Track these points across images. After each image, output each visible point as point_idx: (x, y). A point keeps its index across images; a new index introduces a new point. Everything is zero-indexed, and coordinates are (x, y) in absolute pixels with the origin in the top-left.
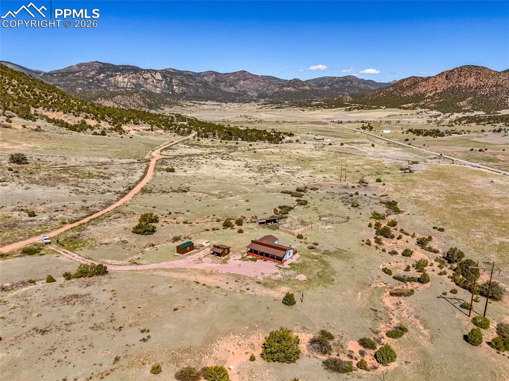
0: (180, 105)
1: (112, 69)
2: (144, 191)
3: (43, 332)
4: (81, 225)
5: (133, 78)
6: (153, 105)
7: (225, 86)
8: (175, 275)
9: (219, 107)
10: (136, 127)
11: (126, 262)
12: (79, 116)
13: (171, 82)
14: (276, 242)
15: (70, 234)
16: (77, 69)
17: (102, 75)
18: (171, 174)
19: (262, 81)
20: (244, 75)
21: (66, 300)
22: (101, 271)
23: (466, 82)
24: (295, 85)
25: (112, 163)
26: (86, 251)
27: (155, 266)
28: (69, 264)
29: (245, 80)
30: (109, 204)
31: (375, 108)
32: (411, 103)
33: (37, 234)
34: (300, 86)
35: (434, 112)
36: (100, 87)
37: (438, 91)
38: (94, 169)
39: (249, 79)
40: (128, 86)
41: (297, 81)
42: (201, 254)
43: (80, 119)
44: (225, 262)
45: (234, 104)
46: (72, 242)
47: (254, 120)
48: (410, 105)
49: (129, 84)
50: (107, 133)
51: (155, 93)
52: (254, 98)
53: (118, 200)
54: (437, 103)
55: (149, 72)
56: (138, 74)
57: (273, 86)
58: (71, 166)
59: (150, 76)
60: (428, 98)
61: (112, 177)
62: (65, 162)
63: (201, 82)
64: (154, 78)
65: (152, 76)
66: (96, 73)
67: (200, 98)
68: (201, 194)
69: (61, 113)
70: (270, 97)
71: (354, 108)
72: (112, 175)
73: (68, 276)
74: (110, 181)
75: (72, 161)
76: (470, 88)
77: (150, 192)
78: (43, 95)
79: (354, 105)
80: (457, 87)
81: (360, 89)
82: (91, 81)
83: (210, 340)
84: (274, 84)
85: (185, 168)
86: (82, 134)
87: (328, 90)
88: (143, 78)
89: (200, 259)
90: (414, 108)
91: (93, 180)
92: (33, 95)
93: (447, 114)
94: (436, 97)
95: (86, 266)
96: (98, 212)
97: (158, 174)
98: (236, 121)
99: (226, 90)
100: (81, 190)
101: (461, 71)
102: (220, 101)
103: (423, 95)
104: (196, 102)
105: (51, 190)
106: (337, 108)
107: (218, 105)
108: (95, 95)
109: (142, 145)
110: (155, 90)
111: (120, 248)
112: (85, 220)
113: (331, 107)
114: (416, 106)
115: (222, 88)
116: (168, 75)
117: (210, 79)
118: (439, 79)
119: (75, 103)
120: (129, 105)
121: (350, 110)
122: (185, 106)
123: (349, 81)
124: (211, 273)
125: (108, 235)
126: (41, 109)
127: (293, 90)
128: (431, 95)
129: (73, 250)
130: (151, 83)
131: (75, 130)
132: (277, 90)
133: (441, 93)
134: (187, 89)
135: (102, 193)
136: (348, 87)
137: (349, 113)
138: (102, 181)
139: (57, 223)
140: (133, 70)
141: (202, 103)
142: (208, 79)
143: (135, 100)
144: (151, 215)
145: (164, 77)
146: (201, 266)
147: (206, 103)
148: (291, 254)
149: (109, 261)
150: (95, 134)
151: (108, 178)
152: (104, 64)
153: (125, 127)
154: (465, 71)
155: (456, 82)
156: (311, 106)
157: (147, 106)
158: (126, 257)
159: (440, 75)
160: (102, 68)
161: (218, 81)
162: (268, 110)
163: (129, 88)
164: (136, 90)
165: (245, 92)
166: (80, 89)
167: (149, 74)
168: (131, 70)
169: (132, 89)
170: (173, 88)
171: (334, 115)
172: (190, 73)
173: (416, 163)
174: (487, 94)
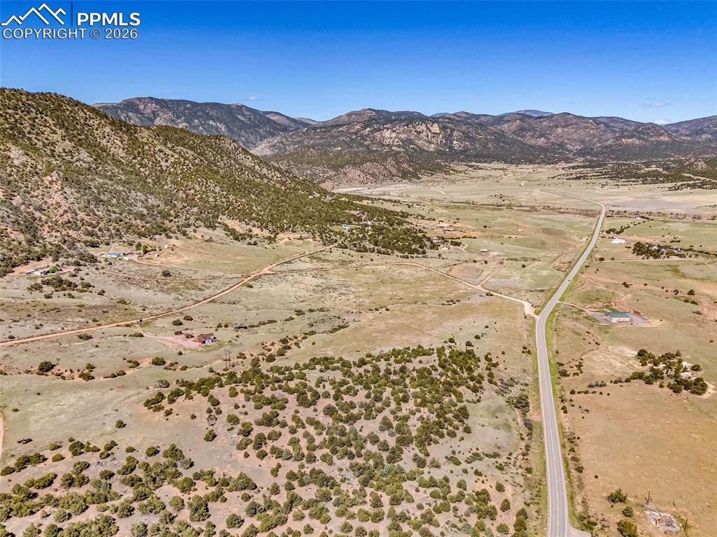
1: (382, 121)
2: (211, 301)
3: (109, 347)
4: (156, 318)
5: (404, 132)
6: (409, 172)
7: (533, 136)
11: (154, 335)
12: (249, 224)
13: (451, 135)
15: (149, 321)
16: (346, 120)
17: (368, 129)
18: (248, 289)
19: (593, 127)
20: (565, 120)
21: (124, 342)
22: (142, 336)
24: (644, 134)
25: (220, 277)
26: (146, 328)
28: (135, 332)
29: (565, 126)
30: (182, 308)
33: (137, 319)
36: (361, 145)
38: (203, 282)
39: (571, 125)
40: (395, 143)
42: (182, 336)
43: (249, 227)
44: (185, 340)
45: (530, 166)
46: (146, 324)
47: (507, 202)
49: (396, 140)
50: (258, 243)
51: (427, 151)
52: (570, 156)
53: (190, 306)
55: (425, 123)
56: (411, 126)
57: (608, 135)
58: (192, 280)
59: (425, 129)
61: (206, 290)
62: (192, 276)
63: (494, 134)
64: (430, 131)
65: (428, 128)
66: (362, 127)
67: (484, 158)
69: (237, 221)
71: (688, 185)
73: (131, 335)
74: (202, 292)
75: (196, 276)
77: (214, 302)
79: (697, 179)
82: (354, 137)
85: (266, 284)
86: (239, 243)
88: (416, 131)
89: (179, 338)
91: (193, 292)
95: (139, 334)
96: (172, 312)
97: (239, 288)
99: (533, 142)
100: (180, 297)
102: (510, 162)
104: (474, 164)
105: (165, 296)
107: (502, 169)
108: (347, 160)
110: (428, 147)
111: (158, 329)
112: (162, 315)
115: (526, 140)
116: (450, 125)
117: (510, 127)
120: (377, 174)
121: (677, 188)
125: (161, 323)
126: (227, 216)
127: (637, 142)
129: (143, 327)
130: (425, 138)
131: (237, 239)
132: (611, 142)
134: (471, 144)
138: (197, 292)
140: (406, 120)
141: (481, 165)
142: (508, 127)
143: (387, 167)
144: (192, 317)
145: (444, 128)
147: (488, 166)
148: (210, 341)
151: (203, 290)
152: (377, 112)
153: (280, 236)
157: (400, 175)
158: (157, 333)
160: (371, 119)
161: (522, 129)
162: (561, 181)
163: (395, 146)
164: (403, 148)
165: (561, 145)
166: (340, 148)
167: (424, 125)
168: (404, 120)
169: (399, 146)
170: (452, 143)
171: (637, 198)
172: (488, 118)
173: (492, 295)
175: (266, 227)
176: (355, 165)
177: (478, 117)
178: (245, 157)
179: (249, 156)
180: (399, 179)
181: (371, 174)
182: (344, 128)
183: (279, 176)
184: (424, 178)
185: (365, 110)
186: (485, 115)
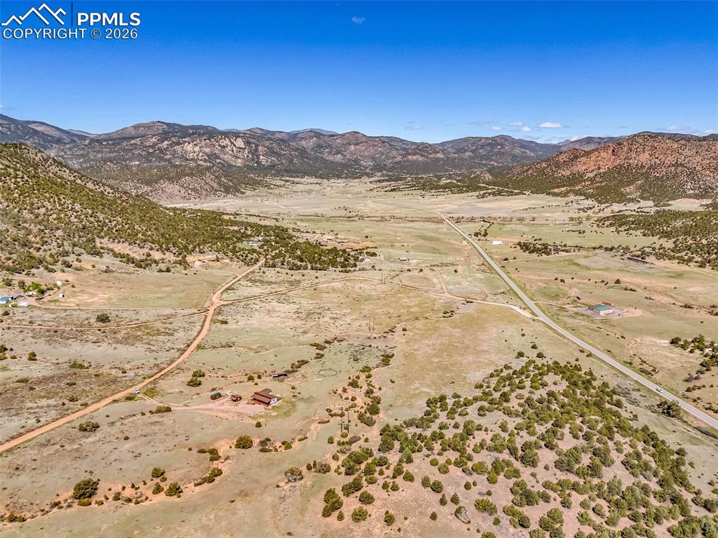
0: (266, 186)
1: (179, 134)
2: (199, 347)
3: (145, 436)
4: (155, 380)
5: (207, 146)
6: (230, 187)
7: (330, 153)
8: (207, 412)
9: (317, 187)
10: (201, 257)
11: (182, 404)
12: (144, 247)
13: (256, 150)
14: (270, 394)
15: (150, 386)
16: (133, 132)
17: (166, 142)
18: (224, 326)
20: (355, 138)
21: (153, 424)
22: (168, 410)
23: (637, 158)
24: (424, 152)
25: (175, 315)
26: (159, 398)
27: (197, 407)
28: (151, 406)
29: (356, 144)
30: (172, 361)
31: (516, 194)
32: (564, 186)
33: (130, 387)
34: (431, 154)
35: (589, 202)
36: (162, 159)
37: (601, 171)
38: (161, 325)
39: (362, 142)
40: (200, 157)
41: (426, 147)
42: (225, 400)
43: (146, 250)
44: (236, 405)
45: (340, 181)
46: (151, 392)
47: (355, 214)
48: (563, 189)
49: (201, 154)
50: (172, 269)
51: (235, 166)
52: (368, 171)
53: (179, 357)
54: (597, 188)
55: (228, 137)
56: (213, 140)
57: (394, 153)
58: (143, 323)
59: (229, 143)
61: (176, 333)
62: (137, 318)
63: (296, 150)
64: (235, 145)
65: (232, 143)
66: (158, 140)
67: (295, 173)
68: (242, 349)
69: (126, 244)
70: (390, 170)
71: (490, 194)
72: (175, 330)
73: (151, 412)
74: (174, 337)
75: (143, 317)
76: (643, 167)
77: (203, 348)
78: (107, 221)
79: (492, 189)
80: (625, 165)
82: (151, 151)
83: (215, 441)
84: (396, 149)
85: (239, 317)
86: (147, 271)
87: (469, 157)
88: (220, 145)
89: (223, 403)
90: (565, 195)
91: (161, 338)
92: (97, 221)
93: (603, 206)
94: (598, 179)
95: (161, 407)
96: (165, 368)
97: (213, 327)
98: (333, 215)
99: (331, 158)
100: (153, 348)
101: (632, 144)
102: (320, 177)
103: (582, 175)
104: (288, 178)
105: (132, 349)
106: (468, 192)
107: (317, 183)
108: (156, 174)
109: (205, 284)
110: (235, 162)
111: (178, 396)
112: (158, 376)
113: (460, 191)
114: (568, 192)
115: (326, 156)
116: (253, 141)
117: (309, 144)
118: (603, 154)
119: (140, 229)
120: (199, 189)
121: (483, 196)
122: (272, 186)
123: (499, 145)
124: (227, 412)
125: (172, 387)
126: (106, 239)
127: (421, 159)
128: (591, 175)
129: (152, 397)
130: (230, 152)
131: (141, 267)
132: (399, 158)
133: (605, 173)
134: (278, 160)
135: (168, 351)
137: (478, 202)
138: (167, 337)
139: (140, 379)
140: (206, 134)
141: (296, 180)
142: (307, 143)
143: (207, 181)
144: (200, 372)
145: (248, 143)
146: (222, 408)
147: (303, 180)
148: (276, 400)
149: (172, 404)
150: (161, 271)
151: (172, 335)
152: (168, 125)
153: (189, 259)
154: (637, 144)
155: (625, 159)
156: (437, 187)
157: (222, 190)
158: (182, 402)
159: (606, 148)
160: (165, 133)
161: (320, 146)
162: (379, 193)
163: (201, 160)
164: (210, 162)
165: (356, 161)
166: (137, 163)
167: (228, 140)
168: (203, 134)
169: (205, 161)
170: (259, 158)
171: (459, 205)
172: (283, 135)
173: (471, 302)
174: (663, 176)
175: (168, 249)
176: (171, 180)
177: (274, 133)
178: (60, 170)
179: (64, 169)
180: (224, 194)
181: (192, 189)
182: (138, 141)
183: (111, 191)
184: (248, 193)
185: (153, 123)
186: (281, 132)
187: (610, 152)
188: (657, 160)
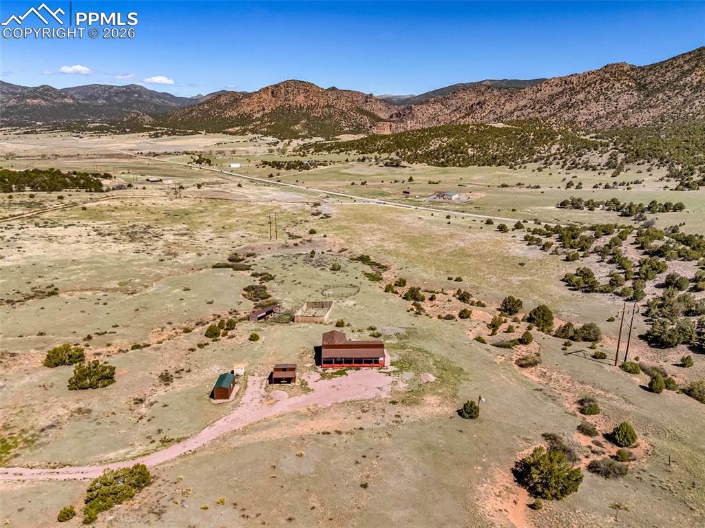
23: (295, 100)
24: (46, 95)
31: (192, 134)
32: (237, 126)
34: (56, 98)
35: (270, 139)
37: (266, 111)
41: (48, 90)
48: (237, 129)
54: (269, 127)
60: (257, 119)
71: (162, 134)
76: (302, 108)
79: (160, 129)
80: (287, 106)
81: (156, 106)
87: (104, 105)
90: (243, 133)
93: (286, 141)
94: (266, 119)
101: (287, 87)
103: (250, 116)
106: (134, 132)
113: (124, 132)
114: (245, 130)
118: (264, 96)
121: (156, 136)
123: (135, 93)
127: (44, 103)
128: (259, 115)
133: (270, 113)
136: (137, 102)
137: (157, 141)
146: (283, 408)
154: (292, 87)
155: (284, 101)
156: (90, 130)
159: (265, 90)
171: (137, 144)
174: (320, 116)
187: (270, 94)
188: (312, 102)
